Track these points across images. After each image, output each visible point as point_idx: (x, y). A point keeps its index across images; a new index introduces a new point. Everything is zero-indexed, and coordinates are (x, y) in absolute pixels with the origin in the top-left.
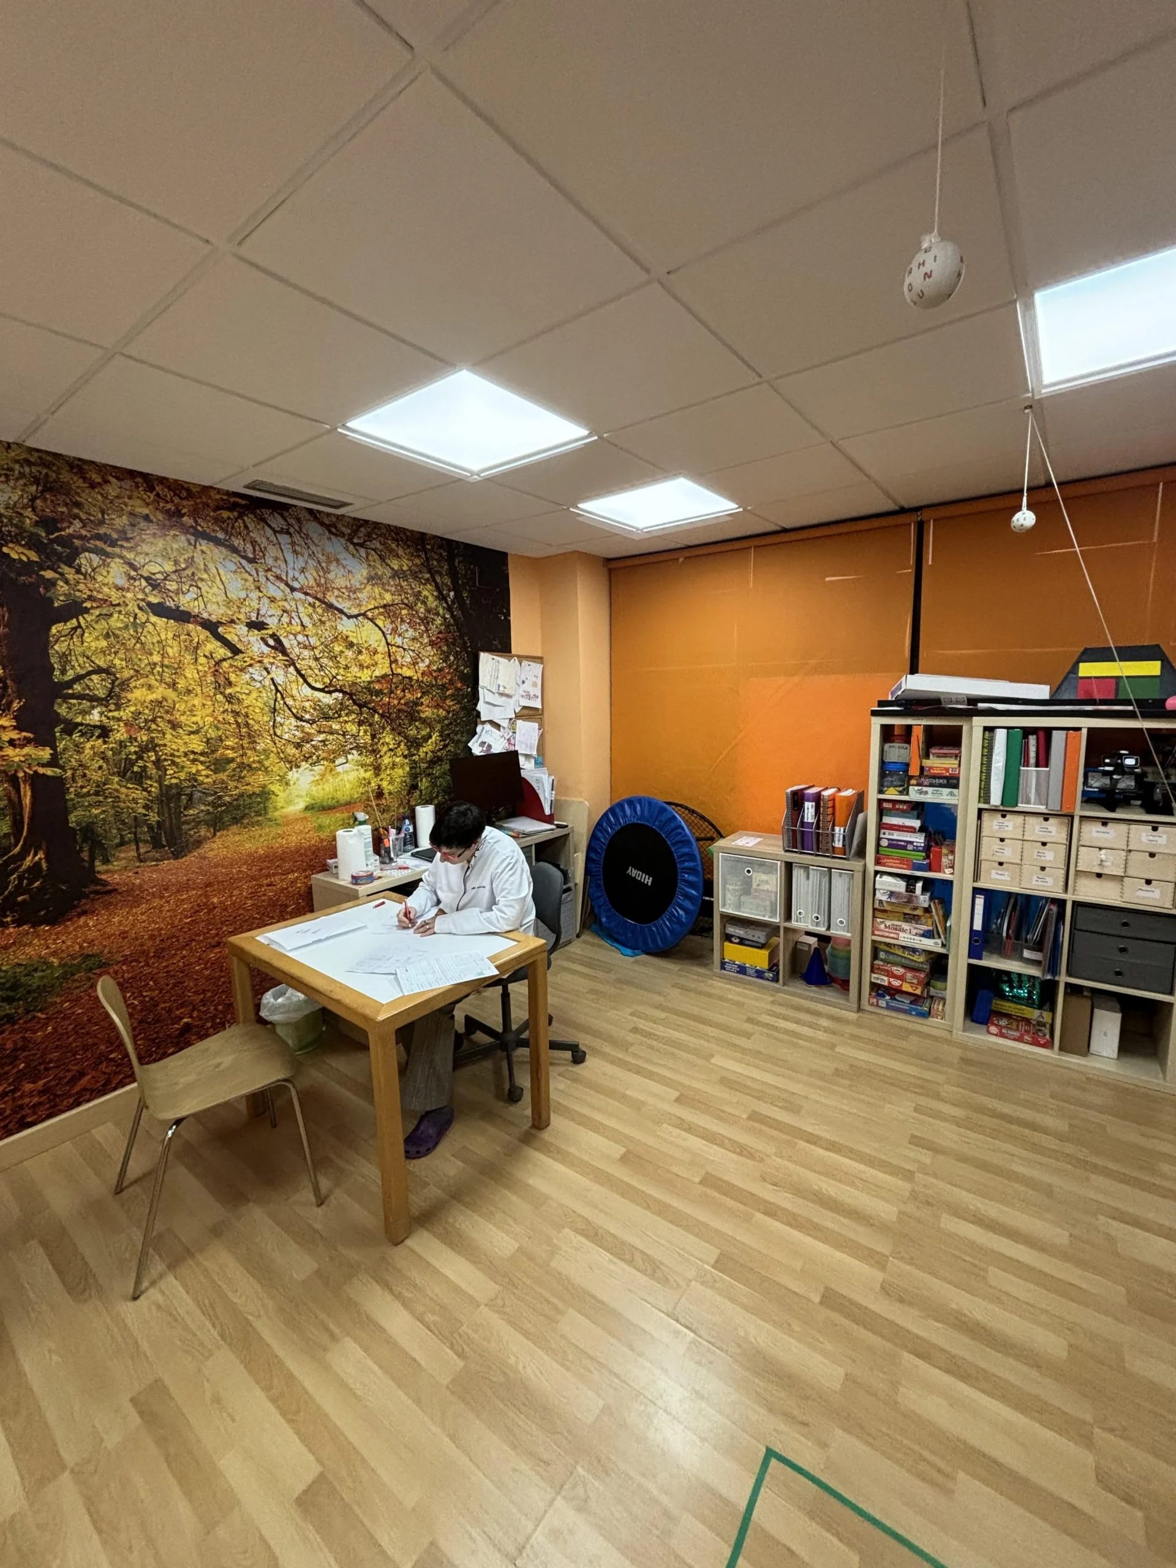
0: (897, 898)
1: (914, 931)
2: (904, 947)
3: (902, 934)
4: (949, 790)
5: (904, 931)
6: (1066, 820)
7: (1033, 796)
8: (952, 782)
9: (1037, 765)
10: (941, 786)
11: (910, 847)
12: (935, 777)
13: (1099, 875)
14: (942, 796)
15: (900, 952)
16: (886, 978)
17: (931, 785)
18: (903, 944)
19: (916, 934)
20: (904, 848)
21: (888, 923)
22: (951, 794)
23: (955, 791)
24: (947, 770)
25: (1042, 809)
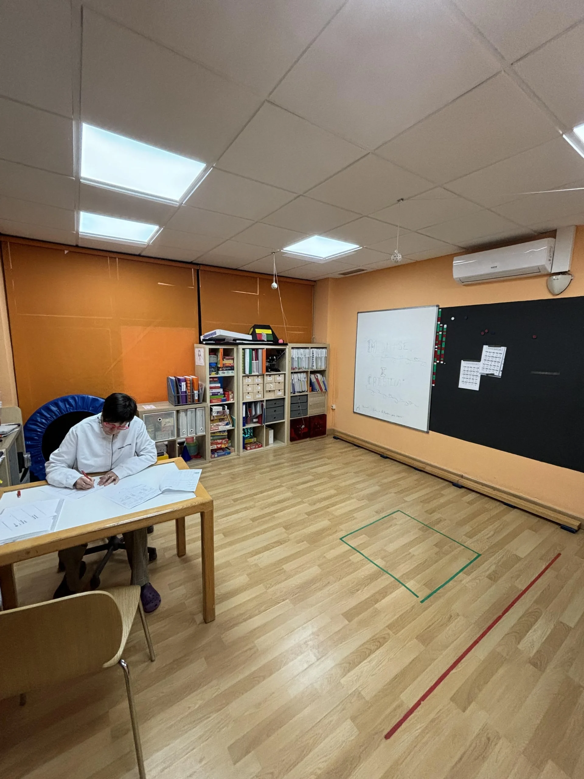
0: (220, 413)
1: (223, 425)
2: (220, 432)
3: (220, 427)
4: (231, 371)
5: (220, 425)
6: (262, 376)
7: (255, 370)
8: (232, 368)
9: (255, 360)
10: (229, 370)
11: (219, 394)
12: (227, 367)
13: (270, 391)
14: (229, 373)
15: (219, 434)
16: (216, 446)
17: (226, 370)
18: (221, 430)
19: (224, 425)
20: (217, 395)
21: (215, 424)
22: (232, 372)
23: (233, 371)
24: (230, 364)
25: (257, 374)
